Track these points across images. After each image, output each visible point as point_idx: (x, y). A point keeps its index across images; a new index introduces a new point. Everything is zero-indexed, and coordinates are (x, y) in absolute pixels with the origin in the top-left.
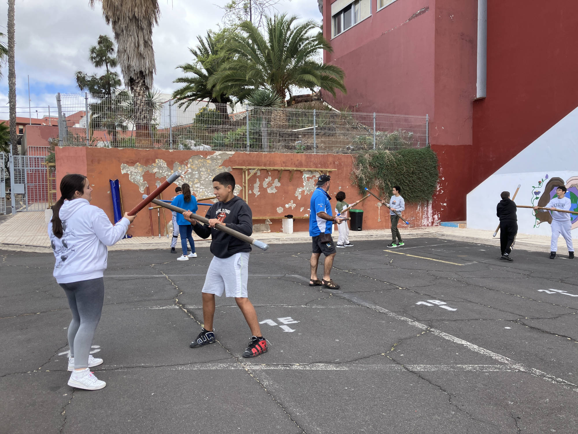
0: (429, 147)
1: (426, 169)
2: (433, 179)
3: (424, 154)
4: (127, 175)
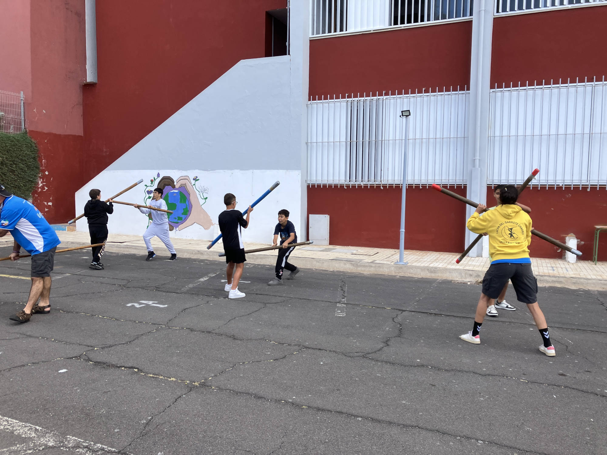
0: (26, 133)
1: (22, 160)
2: (32, 173)
3: (18, 141)
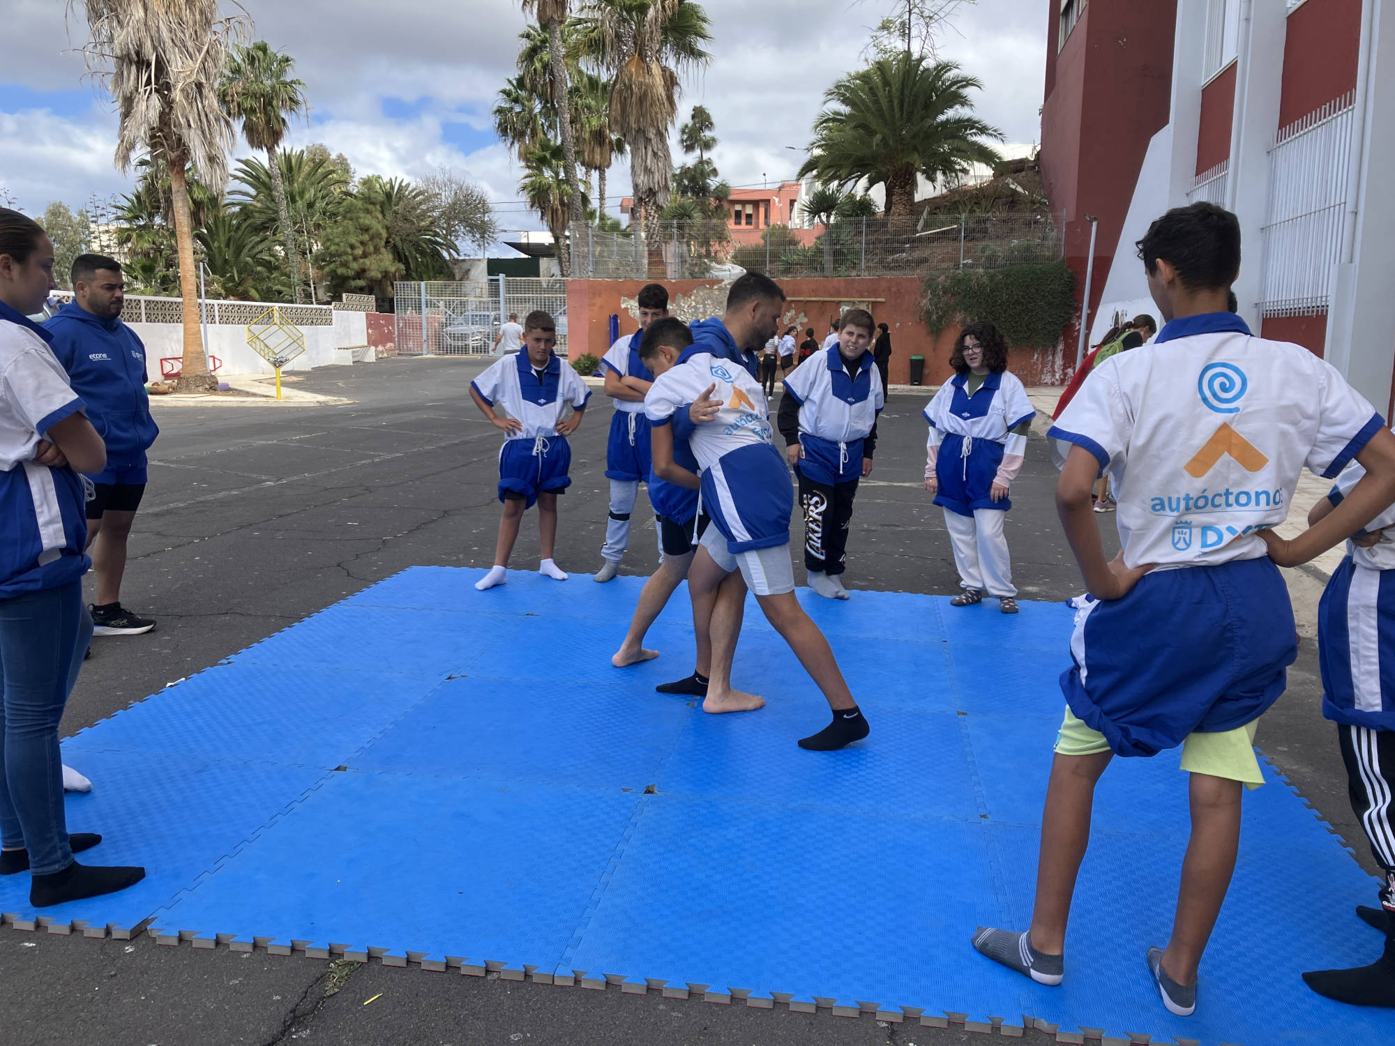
4: (626, 309)
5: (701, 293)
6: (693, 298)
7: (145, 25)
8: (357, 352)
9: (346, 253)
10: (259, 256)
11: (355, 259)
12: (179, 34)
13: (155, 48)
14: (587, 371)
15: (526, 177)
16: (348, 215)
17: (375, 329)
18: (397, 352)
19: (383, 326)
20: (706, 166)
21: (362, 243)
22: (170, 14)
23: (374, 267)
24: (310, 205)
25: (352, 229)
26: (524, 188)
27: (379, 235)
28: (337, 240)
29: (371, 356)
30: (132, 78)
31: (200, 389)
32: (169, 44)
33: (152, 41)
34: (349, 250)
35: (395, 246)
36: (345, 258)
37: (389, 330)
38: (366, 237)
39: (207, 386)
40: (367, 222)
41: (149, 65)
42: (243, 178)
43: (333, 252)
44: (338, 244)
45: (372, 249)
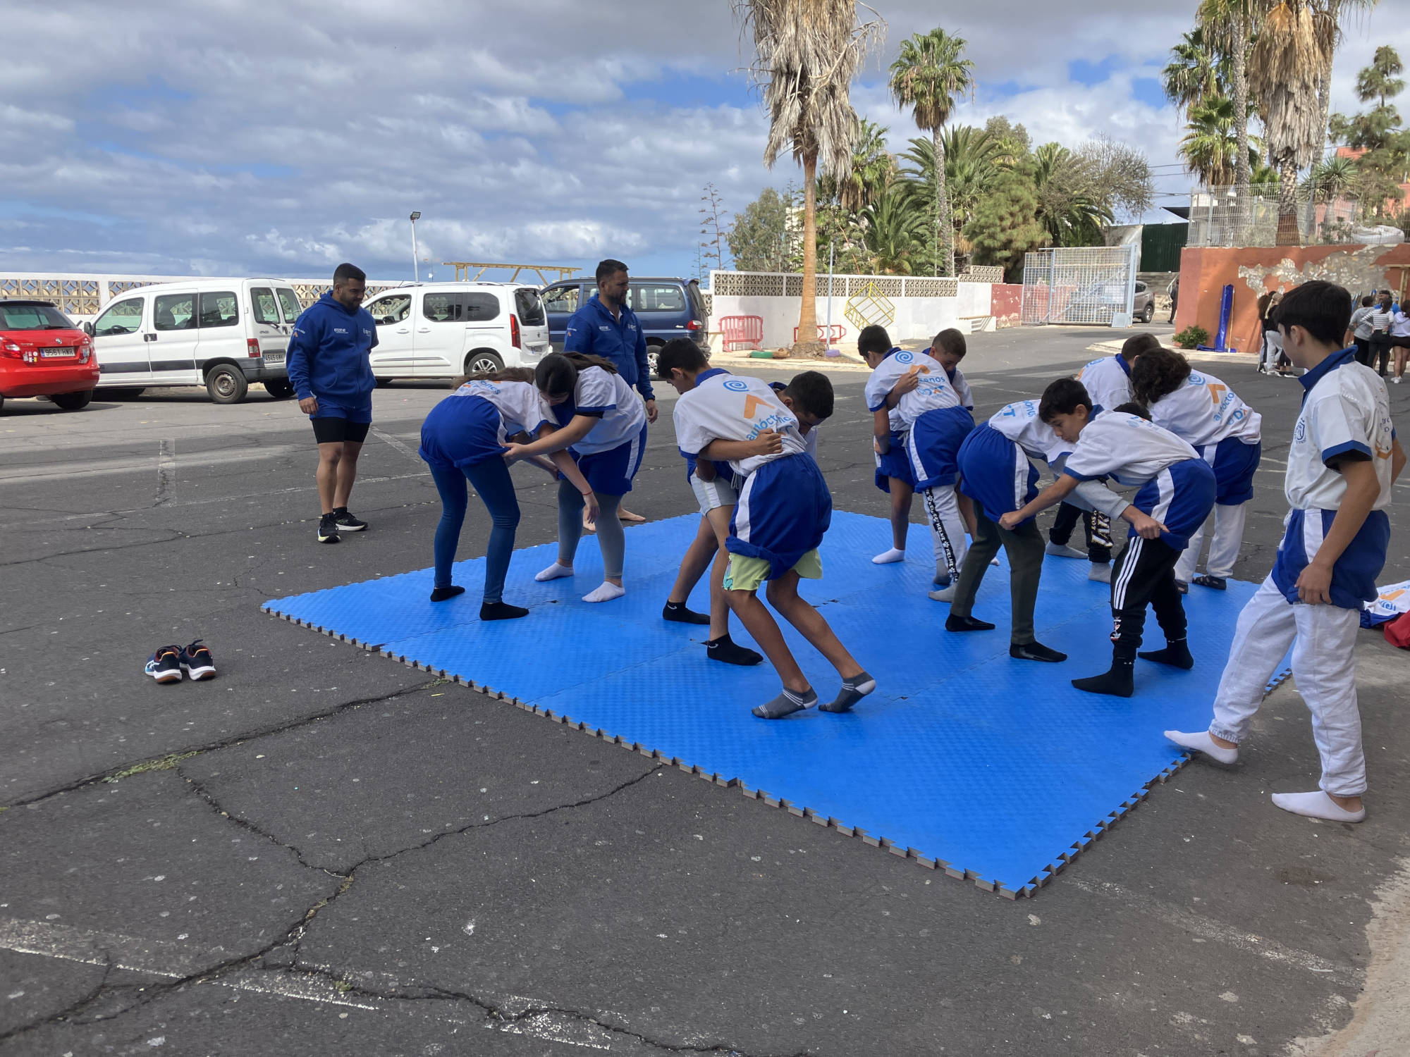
4: (1244, 279)
5: (1337, 260)
6: (1325, 265)
7: (796, 40)
8: (980, 321)
9: (994, 225)
10: (915, 231)
11: (1003, 230)
12: (822, 45)
13: (801, 60)
14: (1192, 344)
15: (1186, 139)
16: (1002, 187)
17: (1000, 299)
18: (1021, 322)
19: (1009, 296)
20: (1386, 115)
21: (1012, 214)
22: (816, 28)
23: (1021, 237)
24: (968, 180)
25: (1003, 200)
26: (1184, 151)
27: (1028, 206)
28: (987, 212)
29: (991, 326)
30: (782, 87)
31: (809, 355)
32: (812, 55)
33: (800, 53)
34: (998, 222)
35: (1047, 217)
36: (992, 230)
37: (1015, 300)
38: (1016, 208)
39: (815, 353)
40: (1019, 193)
41: (796, 76)
42: (913, 157)
43: (983, 224)
44: (987, 217)
45: (1021, 219)
